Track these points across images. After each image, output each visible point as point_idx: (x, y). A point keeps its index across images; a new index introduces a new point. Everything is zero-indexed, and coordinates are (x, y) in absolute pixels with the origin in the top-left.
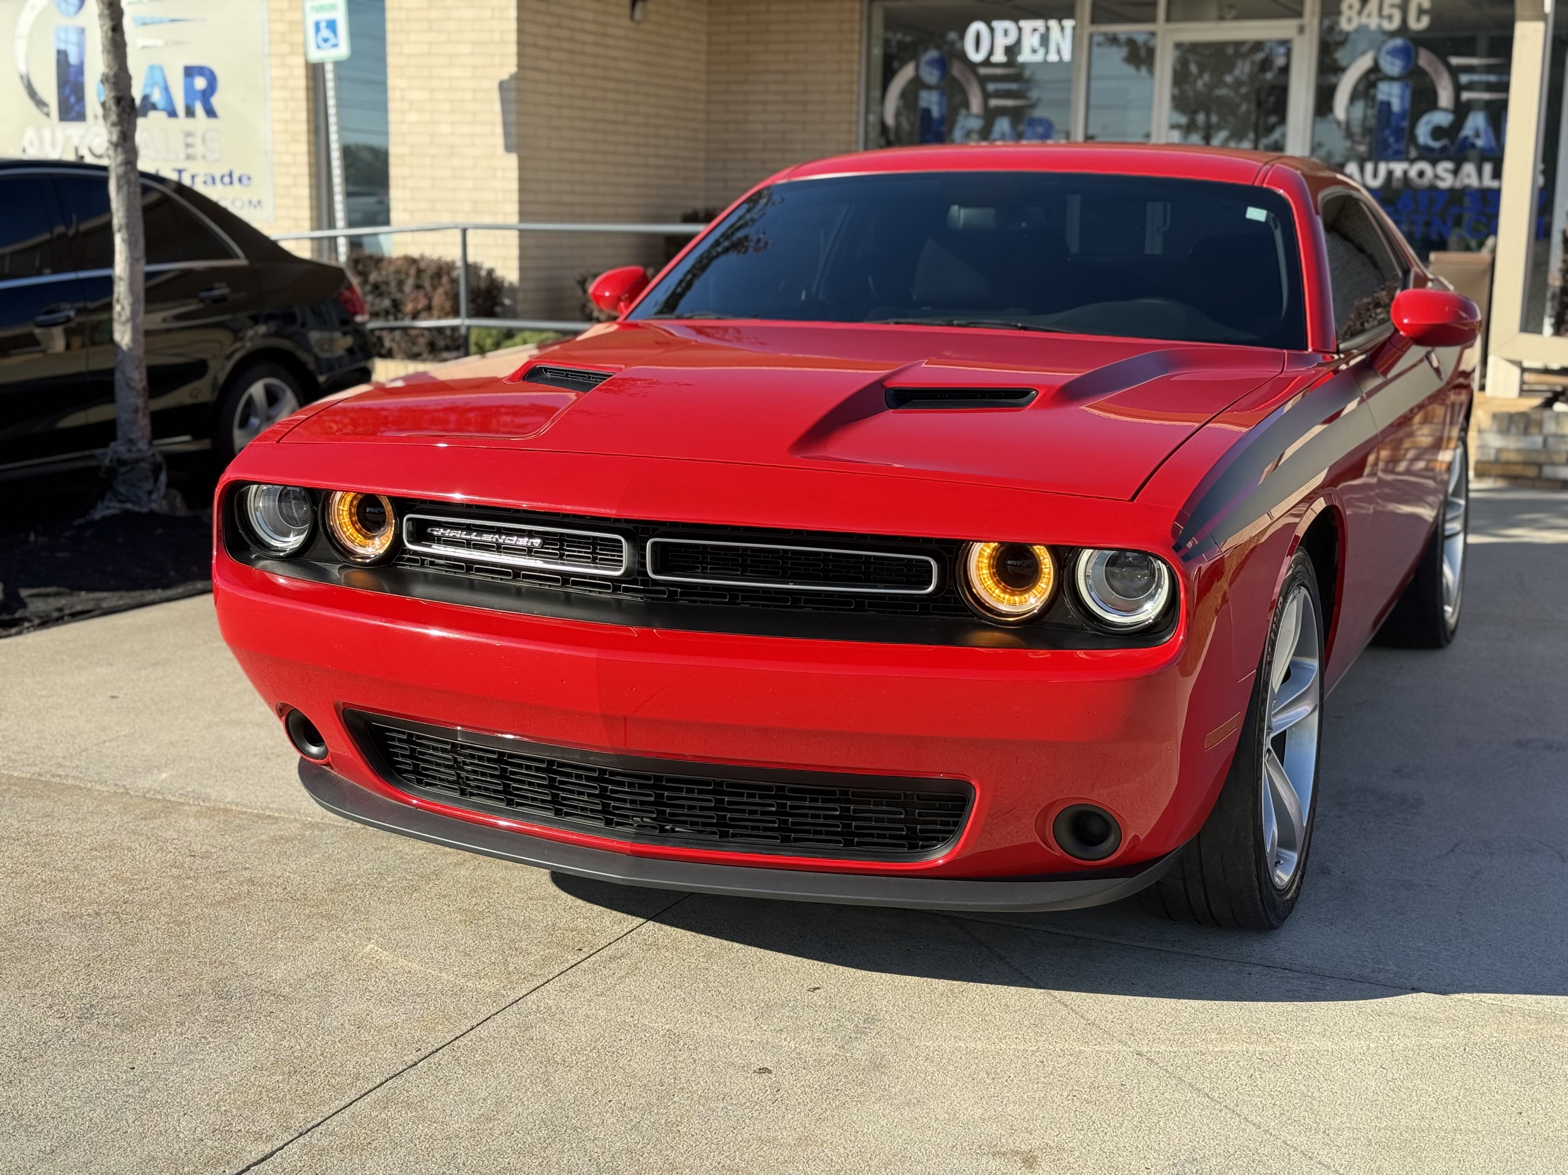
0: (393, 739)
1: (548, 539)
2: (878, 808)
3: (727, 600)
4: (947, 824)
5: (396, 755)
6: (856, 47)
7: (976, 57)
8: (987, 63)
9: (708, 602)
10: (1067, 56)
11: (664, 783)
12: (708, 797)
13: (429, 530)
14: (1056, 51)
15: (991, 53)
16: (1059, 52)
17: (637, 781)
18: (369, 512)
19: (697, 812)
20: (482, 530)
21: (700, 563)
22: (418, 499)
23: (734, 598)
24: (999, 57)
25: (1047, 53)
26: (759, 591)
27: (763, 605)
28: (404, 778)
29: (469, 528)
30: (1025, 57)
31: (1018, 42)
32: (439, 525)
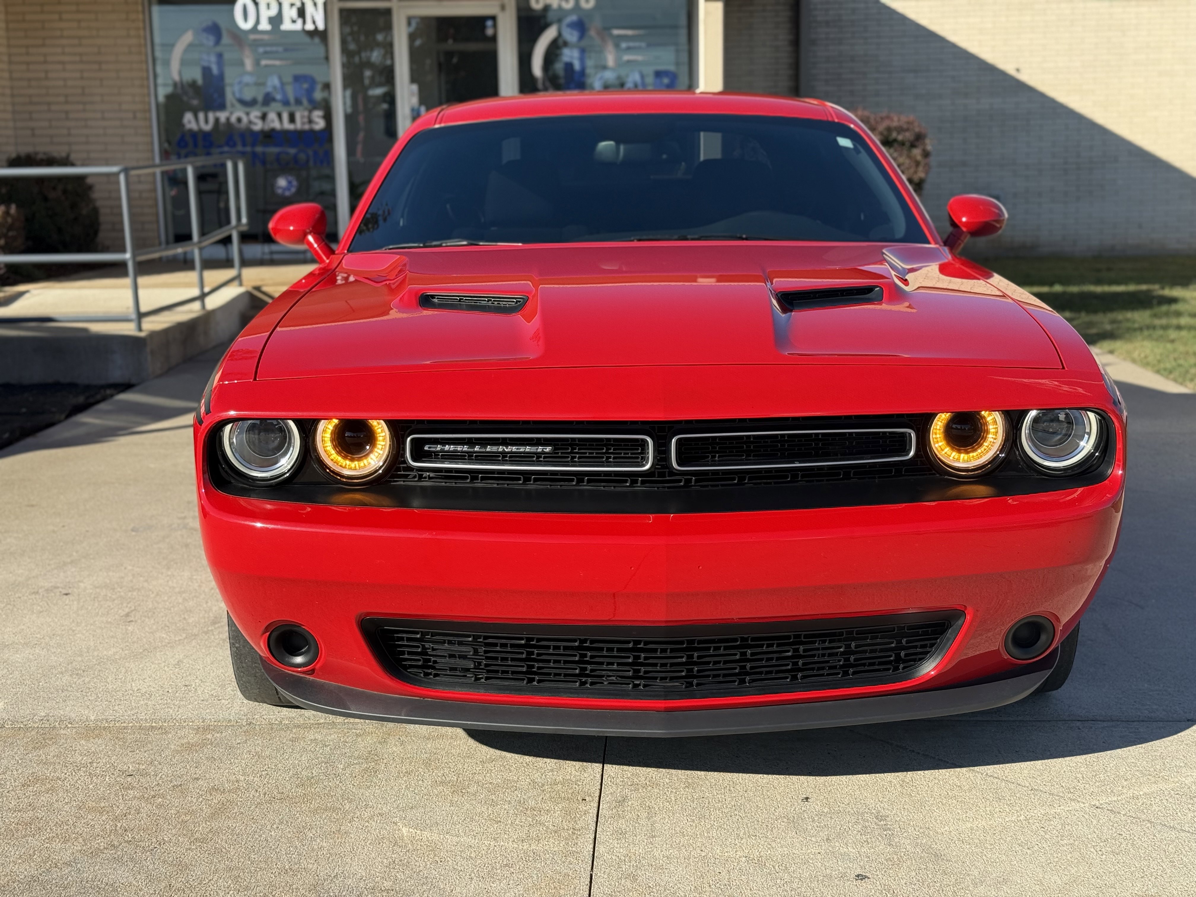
0: (402, 639)
1: (558, 445)
2: (874, 641)
3: (736, 482)
4: (924, 646)
5: (403, 653)
6: (141, 16)
7: (246, 26)
8: (254, 30)
9: (718, 486)
10: (321, 26)
11: (696, 645)
12: (732, 652)
13: (426, 448)
14: (312, 22)
15: (258, 22)
16: (314, 22)
17: (669, 646)
18: (347, 436)
19: (721, 665)
20: (484, 442)
21: (710, 453)
22: (414, 420)
23: (741, 479)
24: (264, 26)
25: (304, 22)
26: (762, 471)
27: (765, 483)
28: (410, 672)
29: (471, 442)
30: (287, 26)
31: (280, 15)
32: (436, 441)
